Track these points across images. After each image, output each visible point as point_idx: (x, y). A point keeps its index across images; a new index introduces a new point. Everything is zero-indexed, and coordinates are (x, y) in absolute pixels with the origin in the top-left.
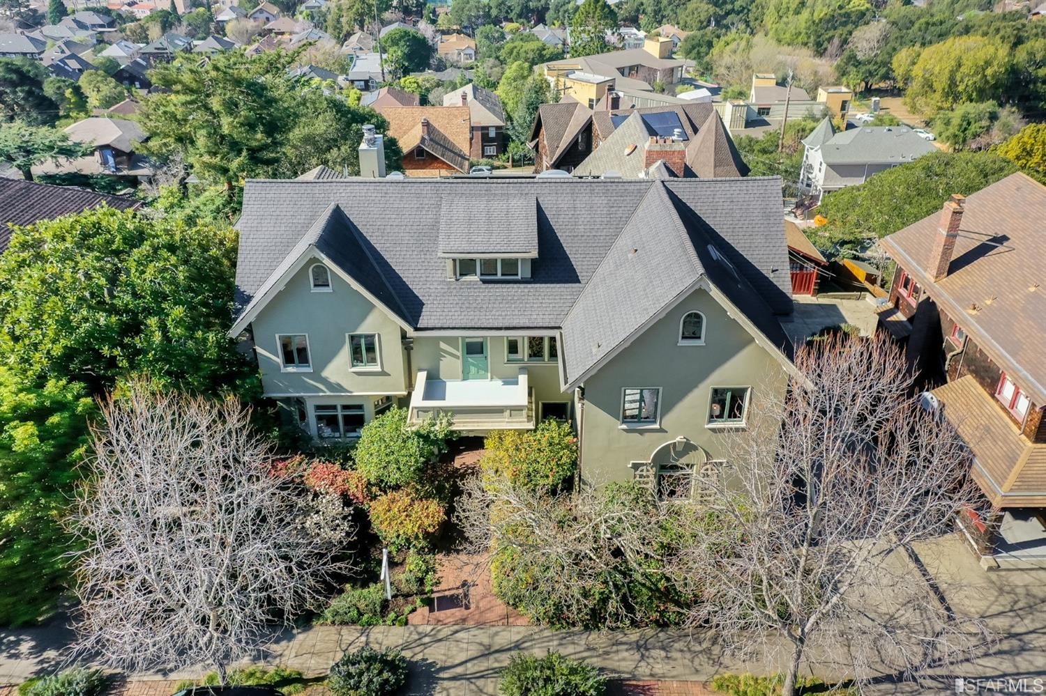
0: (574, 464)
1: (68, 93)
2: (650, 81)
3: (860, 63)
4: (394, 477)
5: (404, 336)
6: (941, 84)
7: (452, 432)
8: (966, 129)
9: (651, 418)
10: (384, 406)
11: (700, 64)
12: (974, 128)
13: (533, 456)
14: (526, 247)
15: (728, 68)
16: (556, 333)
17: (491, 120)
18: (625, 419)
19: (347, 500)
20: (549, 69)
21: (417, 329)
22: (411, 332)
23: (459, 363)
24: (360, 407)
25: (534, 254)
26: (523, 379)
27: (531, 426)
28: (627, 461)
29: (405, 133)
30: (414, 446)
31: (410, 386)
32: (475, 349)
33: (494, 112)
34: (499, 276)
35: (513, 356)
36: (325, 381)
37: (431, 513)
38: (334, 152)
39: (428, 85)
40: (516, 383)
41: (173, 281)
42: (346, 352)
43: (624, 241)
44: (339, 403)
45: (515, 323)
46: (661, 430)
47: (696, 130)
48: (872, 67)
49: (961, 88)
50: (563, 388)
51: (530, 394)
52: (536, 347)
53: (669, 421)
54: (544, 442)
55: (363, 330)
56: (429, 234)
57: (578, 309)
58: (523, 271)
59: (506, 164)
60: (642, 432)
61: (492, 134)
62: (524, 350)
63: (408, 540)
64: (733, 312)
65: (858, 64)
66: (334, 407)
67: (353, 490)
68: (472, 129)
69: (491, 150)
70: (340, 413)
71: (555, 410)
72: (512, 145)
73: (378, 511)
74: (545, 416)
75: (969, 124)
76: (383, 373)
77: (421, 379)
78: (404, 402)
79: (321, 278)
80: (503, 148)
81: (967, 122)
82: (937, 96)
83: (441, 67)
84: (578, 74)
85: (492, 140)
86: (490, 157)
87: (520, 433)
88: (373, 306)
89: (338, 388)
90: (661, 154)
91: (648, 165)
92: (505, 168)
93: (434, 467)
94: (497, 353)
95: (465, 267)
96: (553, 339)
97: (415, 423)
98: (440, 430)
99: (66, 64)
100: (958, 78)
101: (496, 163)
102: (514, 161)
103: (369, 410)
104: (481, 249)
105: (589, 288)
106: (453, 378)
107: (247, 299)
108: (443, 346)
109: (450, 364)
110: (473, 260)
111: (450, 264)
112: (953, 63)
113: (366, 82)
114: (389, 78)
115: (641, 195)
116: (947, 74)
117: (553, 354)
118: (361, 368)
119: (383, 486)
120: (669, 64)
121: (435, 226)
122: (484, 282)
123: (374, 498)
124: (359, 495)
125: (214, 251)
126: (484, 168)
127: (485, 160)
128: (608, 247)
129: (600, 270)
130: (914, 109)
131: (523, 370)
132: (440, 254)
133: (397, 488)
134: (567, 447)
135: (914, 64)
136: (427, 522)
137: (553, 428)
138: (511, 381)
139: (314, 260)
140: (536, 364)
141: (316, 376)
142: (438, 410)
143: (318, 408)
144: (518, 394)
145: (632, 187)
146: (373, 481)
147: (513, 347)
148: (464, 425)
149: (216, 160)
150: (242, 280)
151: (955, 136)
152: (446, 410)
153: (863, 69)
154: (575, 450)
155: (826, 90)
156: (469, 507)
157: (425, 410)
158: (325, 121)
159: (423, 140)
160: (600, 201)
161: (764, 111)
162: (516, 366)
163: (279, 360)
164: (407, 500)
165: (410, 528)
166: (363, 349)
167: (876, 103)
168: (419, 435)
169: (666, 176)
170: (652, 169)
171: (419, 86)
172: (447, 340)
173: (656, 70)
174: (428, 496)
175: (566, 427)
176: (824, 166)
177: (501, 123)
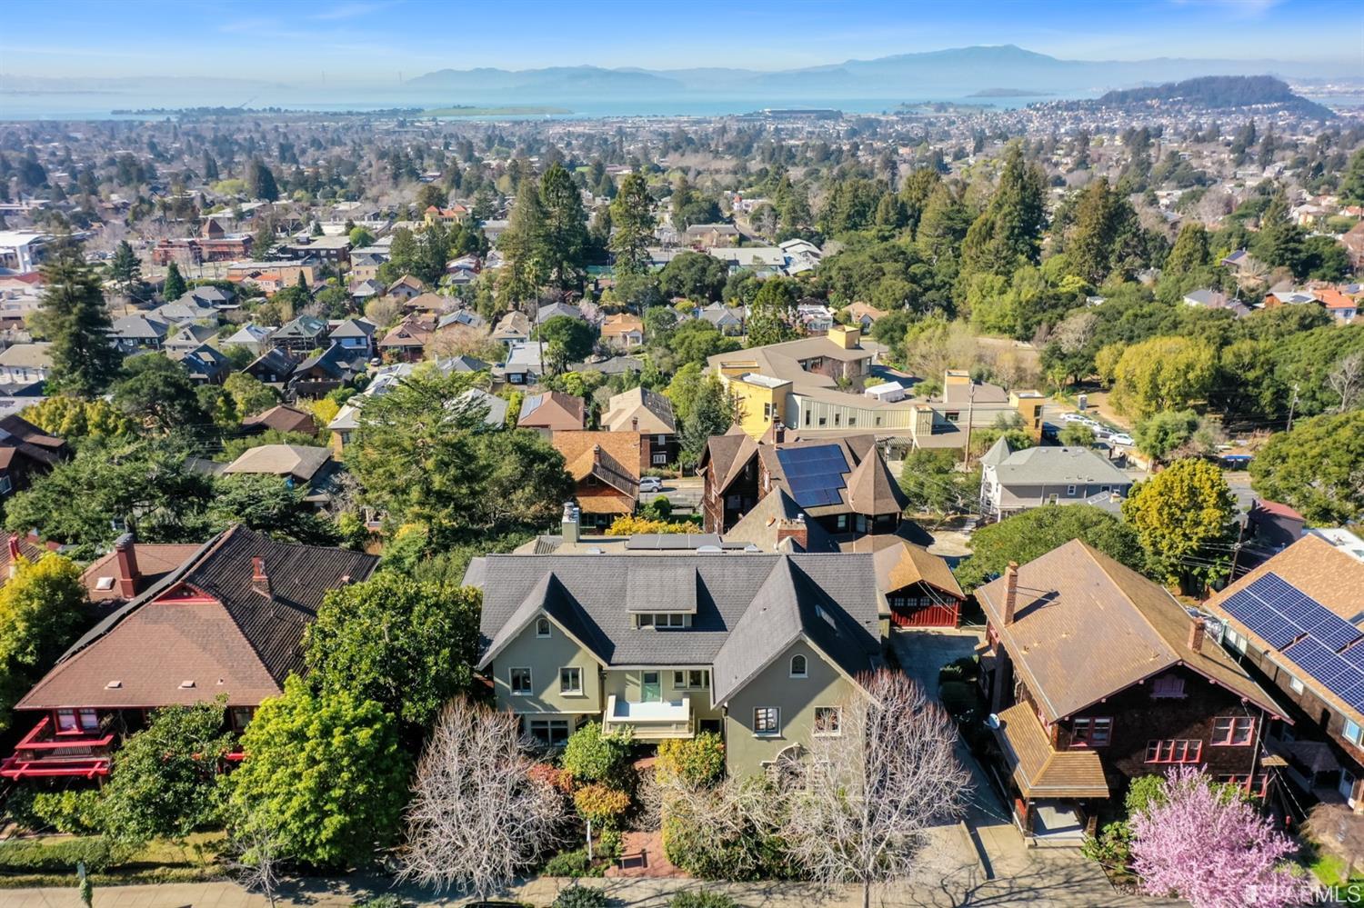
0: (723, 764)
1: (220, 401)
2: (836, 375)
3: (1065, 355)
4: (593, 772)
5: (600, 668)
6: (1144, 385)
7: (635, 740)
8: (1163, 440)
9: (775, 730)
10: (583, 721)
11: (894, 349)
12: (1172, 438)
13: (692, 757)
14: (687, 605)
15: (923, 357)
16: (709, 668)
17: (660, 428)
18: (757, 729)
19: (557, 789)
20: (724, 367)
21: (610, 665)
22: (606, 667)
23: (639, 690)
24: (565, 723)
25: (694, 611)
26: (686, 702)
27: (691, 736)
28: (760, 760)
29: (576, 458)
30: (607, 750)
31: (603, 706)
32: (651, 679)
33: (663, 418)
34: (669, 626)
35: (679, 684)
36: (542, 703)
37: (620, 800)
38: (519, 493)
39: (592, 381)
40: (681, 705)
41: (442, 630)
42: (558, 682)
43: (758, 601)
44: (549, 719)
45: (681, 660)
46: (782, 738)
47: (858, 462)
48: (1079, 361)
49: (1164, 392)
50: (712, 707)
51: (691, 713)
52: (696, 677)
53: (788, 731)
54: (701, 748)
55: (570, 665)
56: (619, 595)
57: (724, 650)
58: (686, 623)
59: (677, 473)
60: (769, 739)
61: (662, 442)
62: (687, 680)
63: (602, 819)
64: (824, 656)
65: (1063, 357)
66: (545, 723)
67: (562, 783)
68: (642, 437)
69: (662, 458)
70: (550, 727)
71: (709, 725)
72: (682, 454)
73: (580, 797)
74: (702, 730)
75: (1166, 434)
76: (584, 697)
77: (611, 701)
78: (598, 718)
79: (544, 628)
80: (673, 458)
81: (1164, 432)
82: (1140, 398)
83: (606, 354)
84: (753, 377)
85: (662, 448)
86: (659, 466)
87: (684, 741)
88: (579, 648)
89: (551, 708)
90: (789, 532)
91: (780, 539)
92: (675, 477)
93: (620, 767)
94: (667, 683)
95: (644, 620)
96: (707, 672)
97: (608, 733)
98: (626, 738)
99: (198, 357)
100: (1160, 382)
101: (666, 472)
102: (684, 469)
103: (571, 725)
104: (657, 606)
105: (733, 634)
106: (635, 700)
107: (489, 643)
108: (628, 677)
109: (633, 691)
110: (650, 616)
111: (633, 618)
112: (1154, 366)
113: (524, 375)
114: (549, 371)
115: (772, 565)
116: (1147, 378)
117: (707, 683)
118: (568, 693)
119: (583, 779)
120: (857, 355)
121: (623, 589)
122: (658, 630)
123: (578, 789)
124: (567, 787)
125: (463, 607)
126: (653, 479)
127: (653, 470)
128: (747, 604)
129: (741, 622)
130: (1120, 409)
131: (686, 695)
132: (627, 611)
133: (593, 782)
134: (717, 751)
135: (1116, 362)
136: (616, 806)
137: (707, 739)
138: (678, 703)
139: (542, 616)
140: (696, 690)
141: (536, 699)
142: (624, 724)
143: (534, 723)
144: (682, 712)
145: (765, 560)
146: (578, 775)
147: (679, 677)
148: (643, 735)
149: (427, 511)
150: (485, 628)
151: (1153, 447)
152: (631, 724)
153: (1069, 363)
154: (723, 754)
155: (1017, 395)
156: (647, 794)
157: (615, 724)
158: (510, 463)
159: (595, 467)
160: (742, 570)
161: (954, 415)
162: (681, 692)
163: (509, 687)
164: (602, 791)
165: (605, 810)
166: (570, 679)
167: (1083, 401)
168: (610, 742)
169: (791, 552)
170: (783, 542)
171: (582, 382)
172: (631, 673)
173: (842, 362)
174: (616, 788)
175: (717, 737)
176: (1000, 487)
177: (670, 431)
